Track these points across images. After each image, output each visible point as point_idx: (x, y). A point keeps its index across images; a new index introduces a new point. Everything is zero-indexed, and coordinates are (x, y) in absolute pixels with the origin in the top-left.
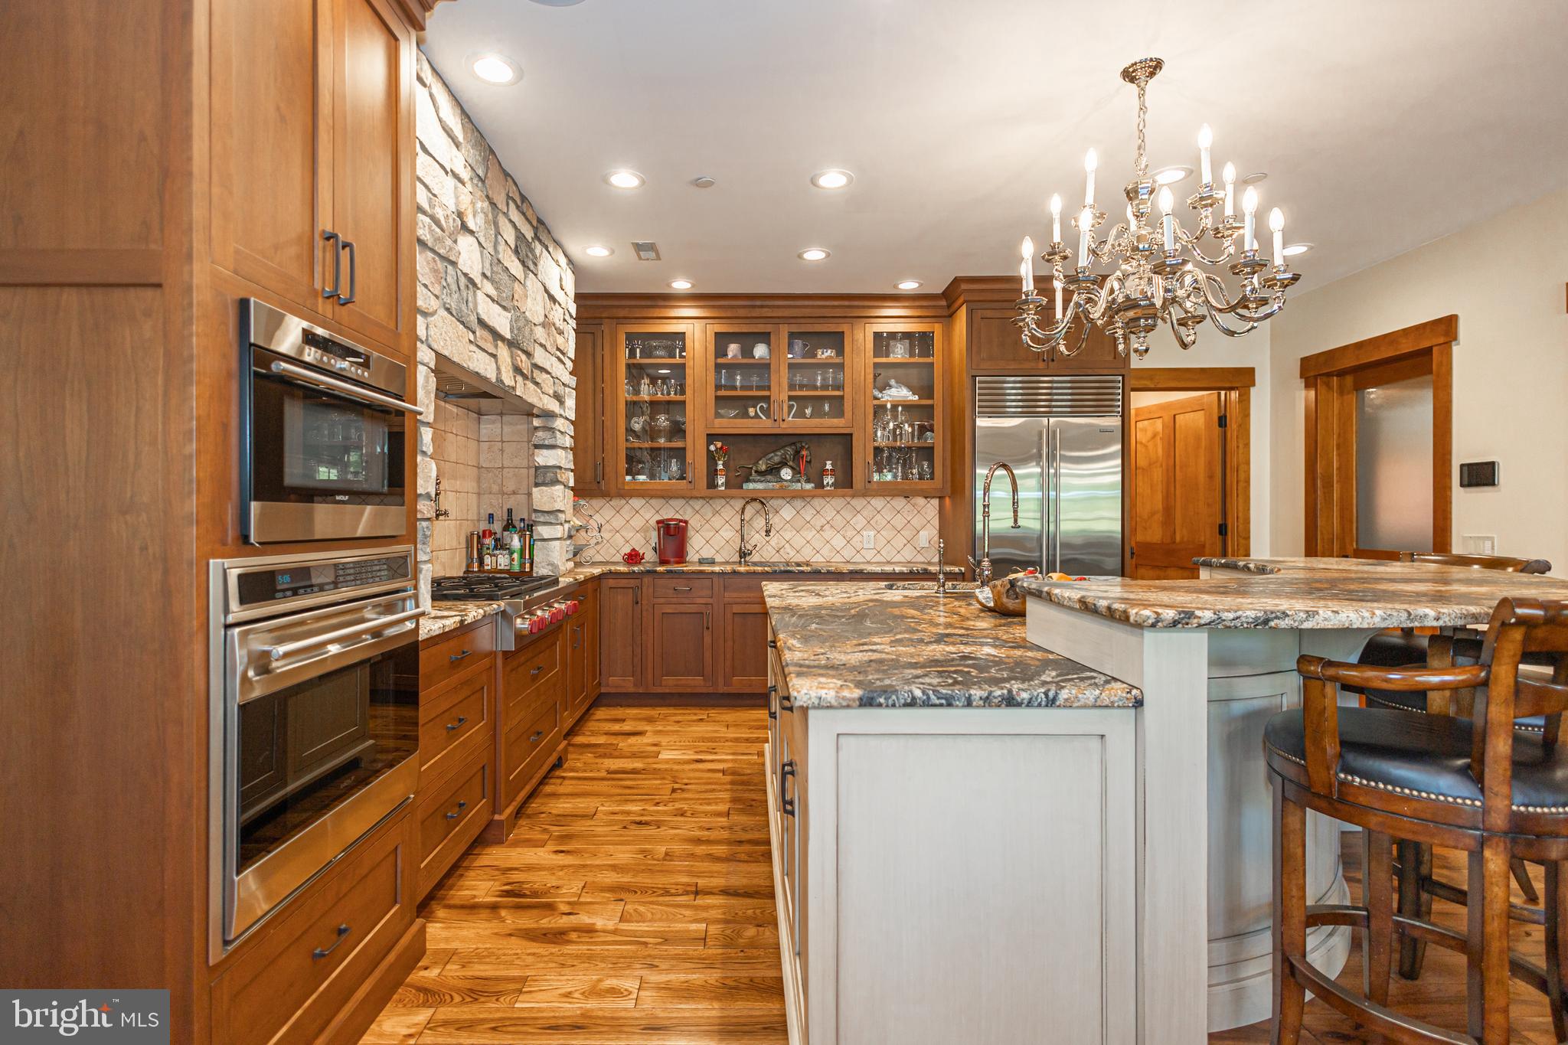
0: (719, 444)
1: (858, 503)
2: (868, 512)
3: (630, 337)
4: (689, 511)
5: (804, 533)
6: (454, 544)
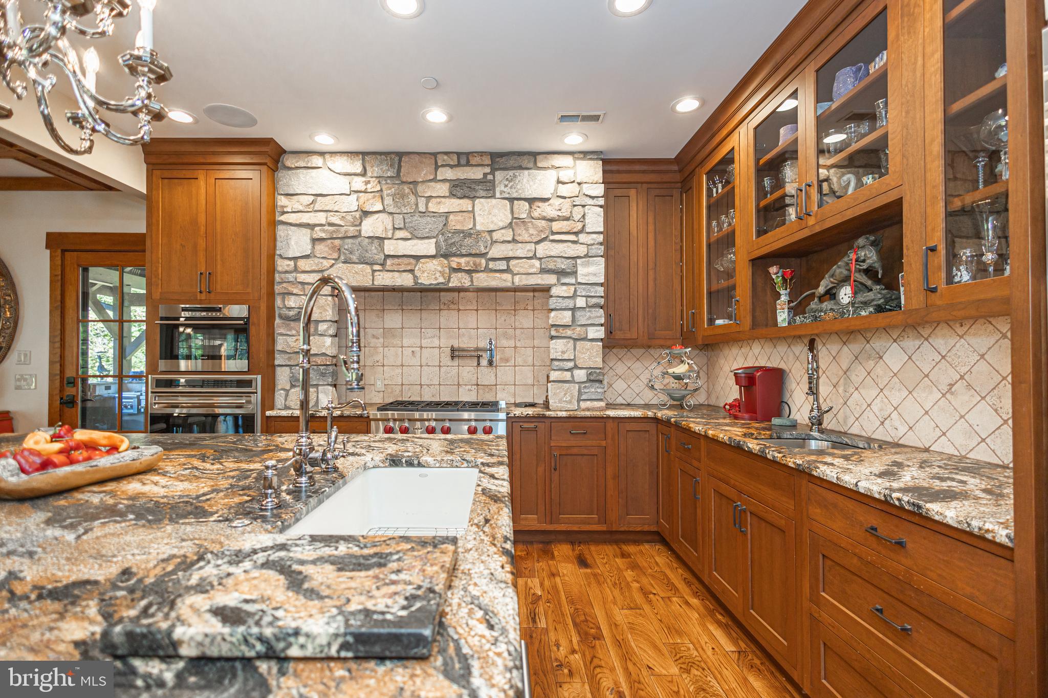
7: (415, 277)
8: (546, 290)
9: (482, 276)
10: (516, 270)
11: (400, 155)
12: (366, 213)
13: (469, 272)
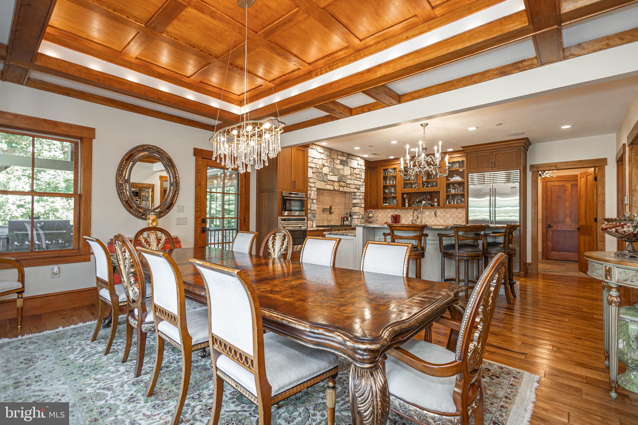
0: (406, 195)
1: (448, 210)
2: (451, 213)
3: (384, 170)
4: (401, 212)
5: (431, 219)
6: (337, 219)
7: (334, 187)
8: (355, 193)
9: (345, 188)
10: (351, 187)
11: (332, 149)
12: (324, 166)
13: (343, 187)
